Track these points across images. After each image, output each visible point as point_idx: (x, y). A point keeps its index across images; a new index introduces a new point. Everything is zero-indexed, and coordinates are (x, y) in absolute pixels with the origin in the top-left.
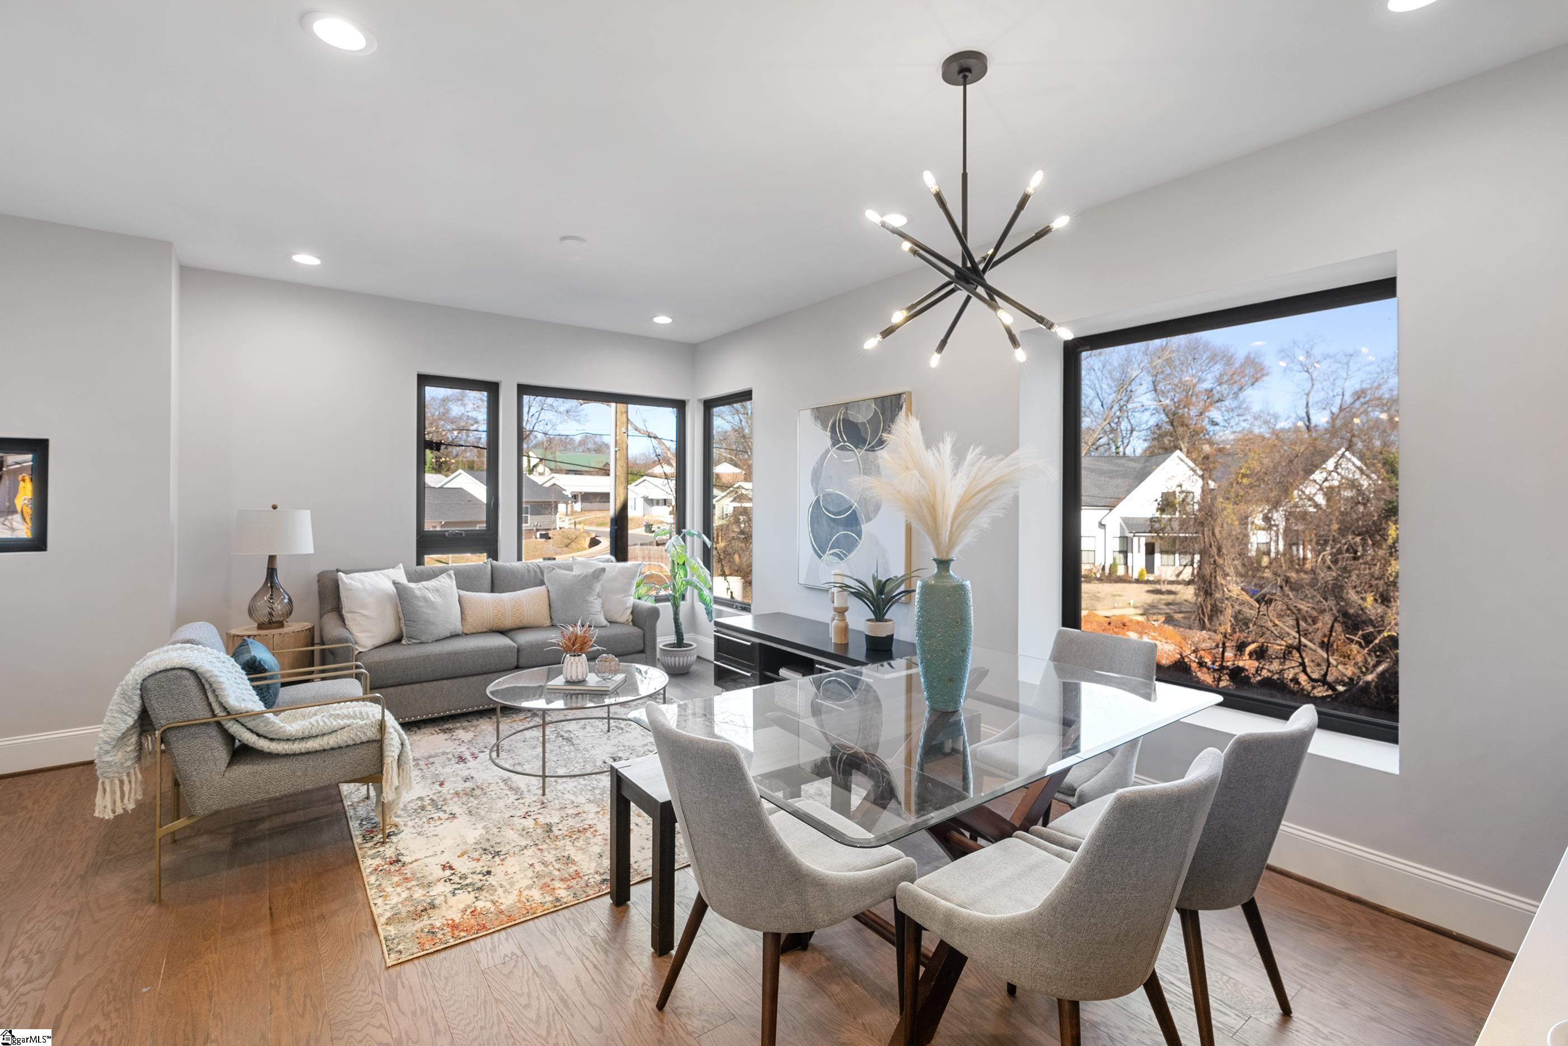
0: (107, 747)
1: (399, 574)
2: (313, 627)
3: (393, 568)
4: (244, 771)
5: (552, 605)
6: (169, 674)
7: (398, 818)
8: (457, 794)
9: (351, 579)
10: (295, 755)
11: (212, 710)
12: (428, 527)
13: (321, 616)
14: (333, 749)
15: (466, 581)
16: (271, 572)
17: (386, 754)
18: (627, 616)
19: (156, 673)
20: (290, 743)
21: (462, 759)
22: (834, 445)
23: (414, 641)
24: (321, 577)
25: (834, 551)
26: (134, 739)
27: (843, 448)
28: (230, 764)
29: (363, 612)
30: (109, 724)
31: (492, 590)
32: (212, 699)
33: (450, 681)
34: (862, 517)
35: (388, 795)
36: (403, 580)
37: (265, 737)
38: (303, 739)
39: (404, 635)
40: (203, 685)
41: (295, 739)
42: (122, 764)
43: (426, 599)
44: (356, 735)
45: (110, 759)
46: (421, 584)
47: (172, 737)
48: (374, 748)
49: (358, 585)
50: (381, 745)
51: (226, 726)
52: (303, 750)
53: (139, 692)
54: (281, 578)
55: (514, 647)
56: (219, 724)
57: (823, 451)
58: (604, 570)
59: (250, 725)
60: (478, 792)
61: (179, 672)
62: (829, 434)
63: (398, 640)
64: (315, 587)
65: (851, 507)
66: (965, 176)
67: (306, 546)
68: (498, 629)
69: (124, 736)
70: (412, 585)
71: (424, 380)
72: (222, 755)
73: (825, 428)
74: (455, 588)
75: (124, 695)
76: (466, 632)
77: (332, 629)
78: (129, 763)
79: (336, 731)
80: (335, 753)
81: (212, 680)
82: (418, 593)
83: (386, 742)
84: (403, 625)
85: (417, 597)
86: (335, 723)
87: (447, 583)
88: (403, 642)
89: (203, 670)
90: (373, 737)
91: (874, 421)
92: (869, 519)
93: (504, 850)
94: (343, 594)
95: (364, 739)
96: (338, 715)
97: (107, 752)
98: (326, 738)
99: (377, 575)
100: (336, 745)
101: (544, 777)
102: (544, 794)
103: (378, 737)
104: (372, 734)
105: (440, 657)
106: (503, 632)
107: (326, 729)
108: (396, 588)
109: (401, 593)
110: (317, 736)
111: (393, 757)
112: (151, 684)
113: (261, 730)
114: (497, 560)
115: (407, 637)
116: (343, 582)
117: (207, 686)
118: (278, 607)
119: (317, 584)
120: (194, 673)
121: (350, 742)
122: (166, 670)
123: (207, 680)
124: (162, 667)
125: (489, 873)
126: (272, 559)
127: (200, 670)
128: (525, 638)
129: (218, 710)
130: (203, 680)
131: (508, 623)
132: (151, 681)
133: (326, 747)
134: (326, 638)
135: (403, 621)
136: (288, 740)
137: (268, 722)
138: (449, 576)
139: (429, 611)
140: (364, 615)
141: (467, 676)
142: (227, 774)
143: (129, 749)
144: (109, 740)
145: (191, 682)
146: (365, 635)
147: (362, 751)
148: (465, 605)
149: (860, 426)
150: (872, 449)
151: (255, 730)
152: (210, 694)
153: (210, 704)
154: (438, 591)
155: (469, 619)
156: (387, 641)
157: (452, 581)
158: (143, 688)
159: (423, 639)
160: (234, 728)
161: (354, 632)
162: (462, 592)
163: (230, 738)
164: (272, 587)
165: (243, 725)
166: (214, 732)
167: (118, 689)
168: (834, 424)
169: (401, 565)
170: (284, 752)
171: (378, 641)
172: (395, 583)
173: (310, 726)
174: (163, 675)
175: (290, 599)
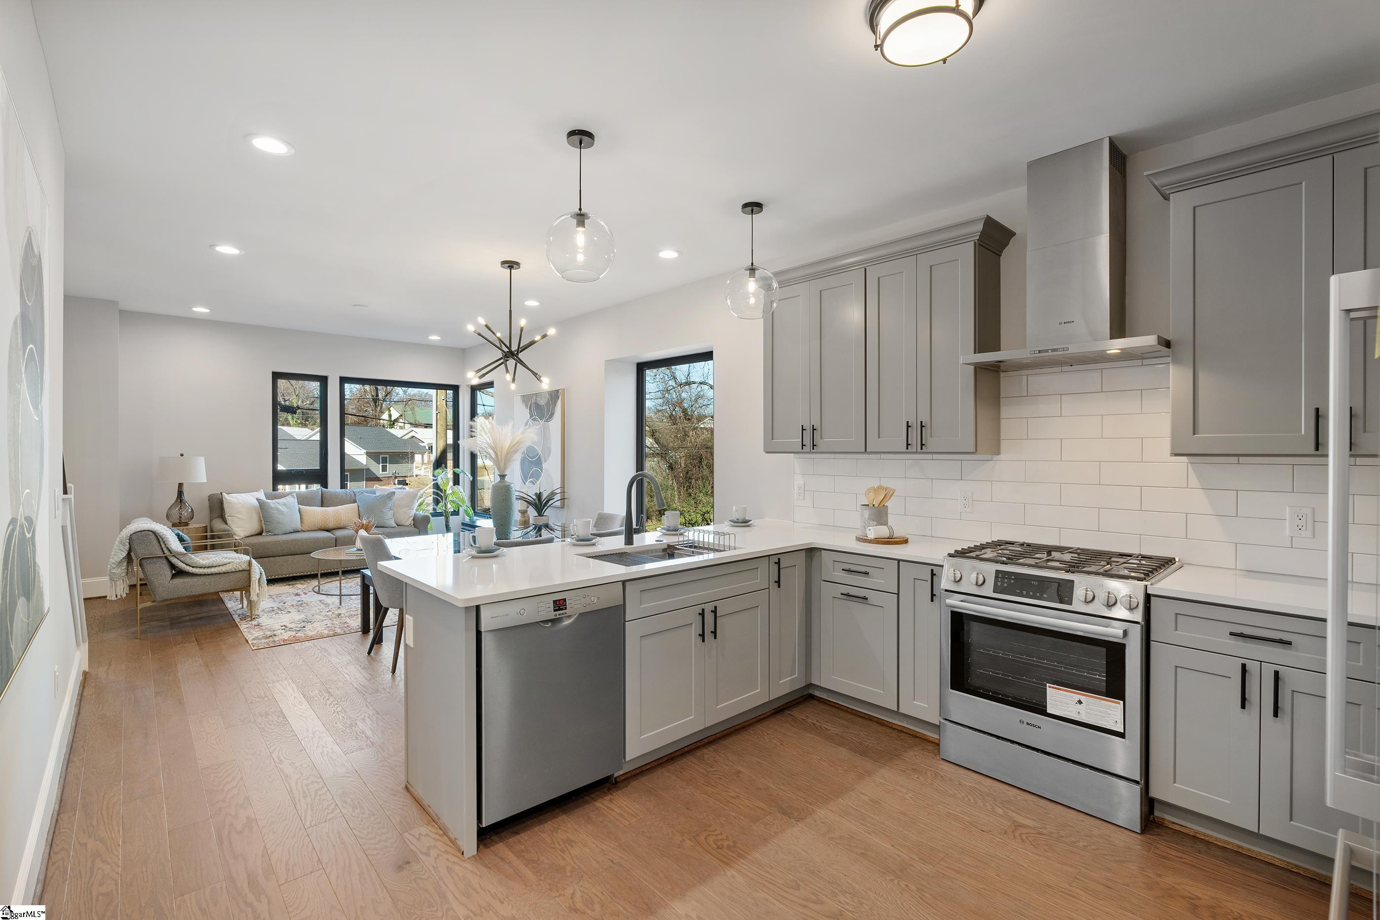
0: (114, 566)
1: (261, 495)
2: (207, 526)
3: (257, 492)
4: (179, 581)
5: (360, 515)
6: (143, 533)
7: (258, 611)
8: (293, 606)
9: (230, 497)
10: (205, 575)
11: (163, 552)
12: (280, 467)
13: (211, 521)
14: (224, 573)
15: (303, 500)
16: (180, 493)
17: (252, 576)
18: (410, 521)
19: (137, 532)
20: (203, 569)
21: (297, 595)
22: (531, 417)
23: (270, 534)
24: (211, 498)
25: (531, 480)
26: (125, 564)
27: (534, 420)
28: (172, 578)
29: (239, 516)
30: (115, 555)
31: (322, 505)
32: (163, 546)
33: (292, 556)
34: (543, 459)
35: (254, 597)
36: (263, 498)
37: (190, 566)
38: (209, 567)
39: (264, 530)
40: (159, 540)
41: (205, 567)
42: (120, 575)
43: (277, 509)
44: (237, 566)
45: (115, 572)
46: (274, 501)
47: (144, 563)
48: (245, 574)
49: (235, 500)
50: (250, 574)
51: (170, 559)
52: (209, 573)
53: (128, 541)
54: (186, 496)
55: (333, 537)
56: (166, 558)
57: (526, 421)
58: (394, 493)
59: (181, 559)
60: (304, 605)
61: (147, 532)
62: (528, 411)
63: (260, 534)
64: (207, 504)
65: (538, 454)
66: (510, 311)
67: (203, 479)
68: (324, 529)
69: (120, 562)
70: (268, 501)
71: (276, 376)
72: (168, 573)
73: (527, 407)
74: (297, 503)
75: (121, 542)
76: (303, 530)
77: (218, 525)
78: (123, 575)
79: (226, 564)
80: (226, 575)
81: (163, 536)
82: (272, 505)
83: (252, 570)
84: (263, 524)
85: (271, 508)
86: (225, 560)
87: (292, 501)
88: (263, 534)
89: (159, 532)
90: (245, 568)
91: (548, 404)
92: (546, 461)
93: (313, 621)
94: (225, 505)
95: (241, 569)
96: (227, 557)
97: (114, 568)
98: (220, 567)
99: (247, 495)
100: (226, 571)
101: (341, 595)
102: (341, 605)
103: (248, 569)
104: (245, 566)
105: (286, 542)
106: (328, 531)
107: (221, 563)
108: (259, 502)
109: (262, 506)
110: (216, 566)
111: (256, 578)
112: (134, 537)
113: (188, 561)
114: (327, 488)
115: (266, 532)
116: (225, 498)
117: (160, 540)
118: (185, 514)
119: (208, 502)
120: (154, 533)
121: (234, 570)
122: (141, 531)
123: (160, 537)
124: (139, 530)
125: (304, 627)
126: (181, 485)
127: (157, 532)
128: (339, 533)
129: (166, 551)
130: (159, 537)
131: (331, 525)
132: (134, 535)
133: (221, 572)
134: (214, 529)
135: (263, 522)
136: (201, 567)
137: (191, 559)
138: (293, 496)
139: (279, 516)
140: (239, 518)
141: (304, 554)
142: (171, 582)
143: (123, 568)
144: (115, 562)
145: (153, 537)
146: (240, 529)
147: (239, 575)
148: (303, 514)
149: (542, 406)
150: (547, 421)
151: (184, 562)
152: (162, 544)
153: (162, 549)
154: (285, 505)
155: (306, 522)
156: (253, 534)
157: (294, 499)
158: (130, 539)
159: (276, 533)
160: (174, 561)
161: (233, 528)
162: (301, 506)
163: (172, 566)
164: (181, 502)
165: (178, 559)
166: (165, 562)
167: (118, 539)
168: (531, 405)
169: (262, 490)
170: (199, 573)
171: (248, 534)
172: (257, 500)
173: (212, 561)
174: (139, 533)
175: (192, 509)
